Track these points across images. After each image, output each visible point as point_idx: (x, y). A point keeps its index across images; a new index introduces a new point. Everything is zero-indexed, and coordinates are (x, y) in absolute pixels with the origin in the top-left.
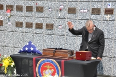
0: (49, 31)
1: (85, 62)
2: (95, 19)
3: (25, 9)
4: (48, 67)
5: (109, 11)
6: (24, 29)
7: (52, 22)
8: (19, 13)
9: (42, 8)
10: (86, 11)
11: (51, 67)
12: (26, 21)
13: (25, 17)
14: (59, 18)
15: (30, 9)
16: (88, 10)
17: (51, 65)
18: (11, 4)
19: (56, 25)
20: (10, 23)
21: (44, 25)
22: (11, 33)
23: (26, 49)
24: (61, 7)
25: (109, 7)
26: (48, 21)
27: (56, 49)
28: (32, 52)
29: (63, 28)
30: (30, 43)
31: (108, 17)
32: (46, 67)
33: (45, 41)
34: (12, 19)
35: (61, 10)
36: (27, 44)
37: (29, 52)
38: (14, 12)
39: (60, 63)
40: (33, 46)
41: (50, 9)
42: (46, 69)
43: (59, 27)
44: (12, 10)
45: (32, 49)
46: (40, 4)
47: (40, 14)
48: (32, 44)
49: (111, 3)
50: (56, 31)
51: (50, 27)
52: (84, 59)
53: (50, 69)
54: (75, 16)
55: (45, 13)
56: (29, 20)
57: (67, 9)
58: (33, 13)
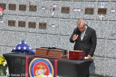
0: (42, 31)
2: (89, 18)
3: (18, 7)
4: (41, 66)
5: (102, 11)
6: (17, 27)
7: (45, 21)
8: (12, 12)
9: (36, 7)
10: (79, 10)
11: (44, 67)
12: (18, 20)
13: (17, 16)
14: (53, 17)
16: (82, 10)
17: (44, 65)
18: (4, 2)
19: (50, 24)
20: (2, 22)
21: (38, 24)
23: (19, 48)
24: (54, 6)
25: (102, 7)
26: (41, 21)
27: (50, 48)
28: (25, 51)
29: (56, 27)
30: (23, 42)
31: (101, 16)
32: (38, 66)
33: (38, 40)
34: (4, 18)
35: (54, 9)
36: (20, 43)
37: (22, 51)
38: (7, 10)
39: (53, 63)
40: (26, 46)
41: (44, 8)
42: (39, 68)
43: (53, 26)
44: (4, 8)
45: (25, 48)
47: (33, 13)
48: (25, 43)
49: (104, 3)
50: (49, 30)
51: (43, 26)
52: (77, 59)
53: (43, 68)
54: (68, 15)
55: (38, 12)
56: (22, 19)
57: (61, 8)
58: (26, 12)
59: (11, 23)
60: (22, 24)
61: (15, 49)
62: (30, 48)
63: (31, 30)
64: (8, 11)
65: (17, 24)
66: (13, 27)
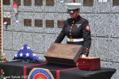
3: (33, 2)
7: (64, 17)
8: (27, 8)
12: (35, 18)
13: (33, 13)
20: (17, 21)
21: (56, 22)
22: (19, 33)
23: (21, 55)
26: (60, 17)
28: (28, 58)
34: (19, 16)
36: (22, 48)
37: (24, 58)
41: (62, 1)
45: (27, 55)
47: (51, 9)
48: (28, 48)
51: (62, 24)
54: (91, 8)
56: (38, 17)
58: (43, 7)
59: (27, 22)
60: (38, 23)
61: (16, 55)
62: (34, 55)
63: (49, 30)
64: (24, 7)
65: (33, 23)
66: (29, 27)
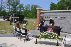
1: (58, 29)
15: (47, 17)
16: (60, 17)
18: (44, 16)
25: (64, 17)
45: (47, 25)
46: (50, 16)
53: (50, 30)
54: (57, 19)
57: (55, 17)
65: (46, 20)
